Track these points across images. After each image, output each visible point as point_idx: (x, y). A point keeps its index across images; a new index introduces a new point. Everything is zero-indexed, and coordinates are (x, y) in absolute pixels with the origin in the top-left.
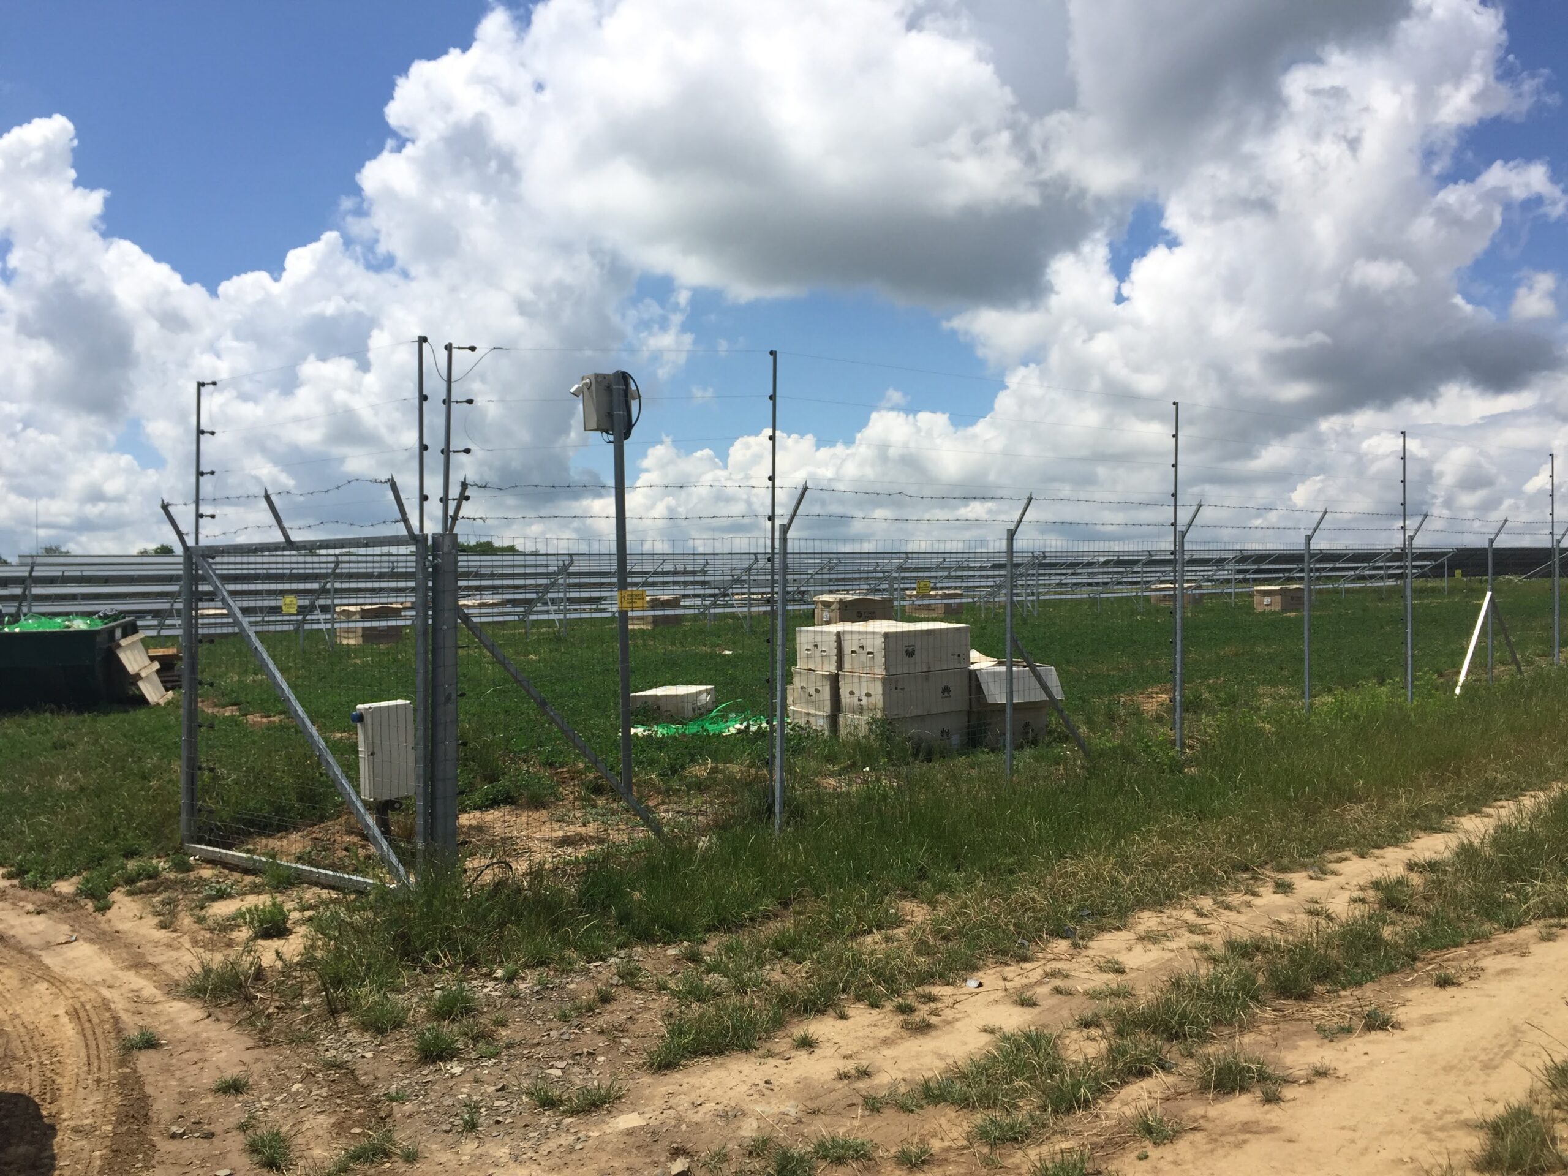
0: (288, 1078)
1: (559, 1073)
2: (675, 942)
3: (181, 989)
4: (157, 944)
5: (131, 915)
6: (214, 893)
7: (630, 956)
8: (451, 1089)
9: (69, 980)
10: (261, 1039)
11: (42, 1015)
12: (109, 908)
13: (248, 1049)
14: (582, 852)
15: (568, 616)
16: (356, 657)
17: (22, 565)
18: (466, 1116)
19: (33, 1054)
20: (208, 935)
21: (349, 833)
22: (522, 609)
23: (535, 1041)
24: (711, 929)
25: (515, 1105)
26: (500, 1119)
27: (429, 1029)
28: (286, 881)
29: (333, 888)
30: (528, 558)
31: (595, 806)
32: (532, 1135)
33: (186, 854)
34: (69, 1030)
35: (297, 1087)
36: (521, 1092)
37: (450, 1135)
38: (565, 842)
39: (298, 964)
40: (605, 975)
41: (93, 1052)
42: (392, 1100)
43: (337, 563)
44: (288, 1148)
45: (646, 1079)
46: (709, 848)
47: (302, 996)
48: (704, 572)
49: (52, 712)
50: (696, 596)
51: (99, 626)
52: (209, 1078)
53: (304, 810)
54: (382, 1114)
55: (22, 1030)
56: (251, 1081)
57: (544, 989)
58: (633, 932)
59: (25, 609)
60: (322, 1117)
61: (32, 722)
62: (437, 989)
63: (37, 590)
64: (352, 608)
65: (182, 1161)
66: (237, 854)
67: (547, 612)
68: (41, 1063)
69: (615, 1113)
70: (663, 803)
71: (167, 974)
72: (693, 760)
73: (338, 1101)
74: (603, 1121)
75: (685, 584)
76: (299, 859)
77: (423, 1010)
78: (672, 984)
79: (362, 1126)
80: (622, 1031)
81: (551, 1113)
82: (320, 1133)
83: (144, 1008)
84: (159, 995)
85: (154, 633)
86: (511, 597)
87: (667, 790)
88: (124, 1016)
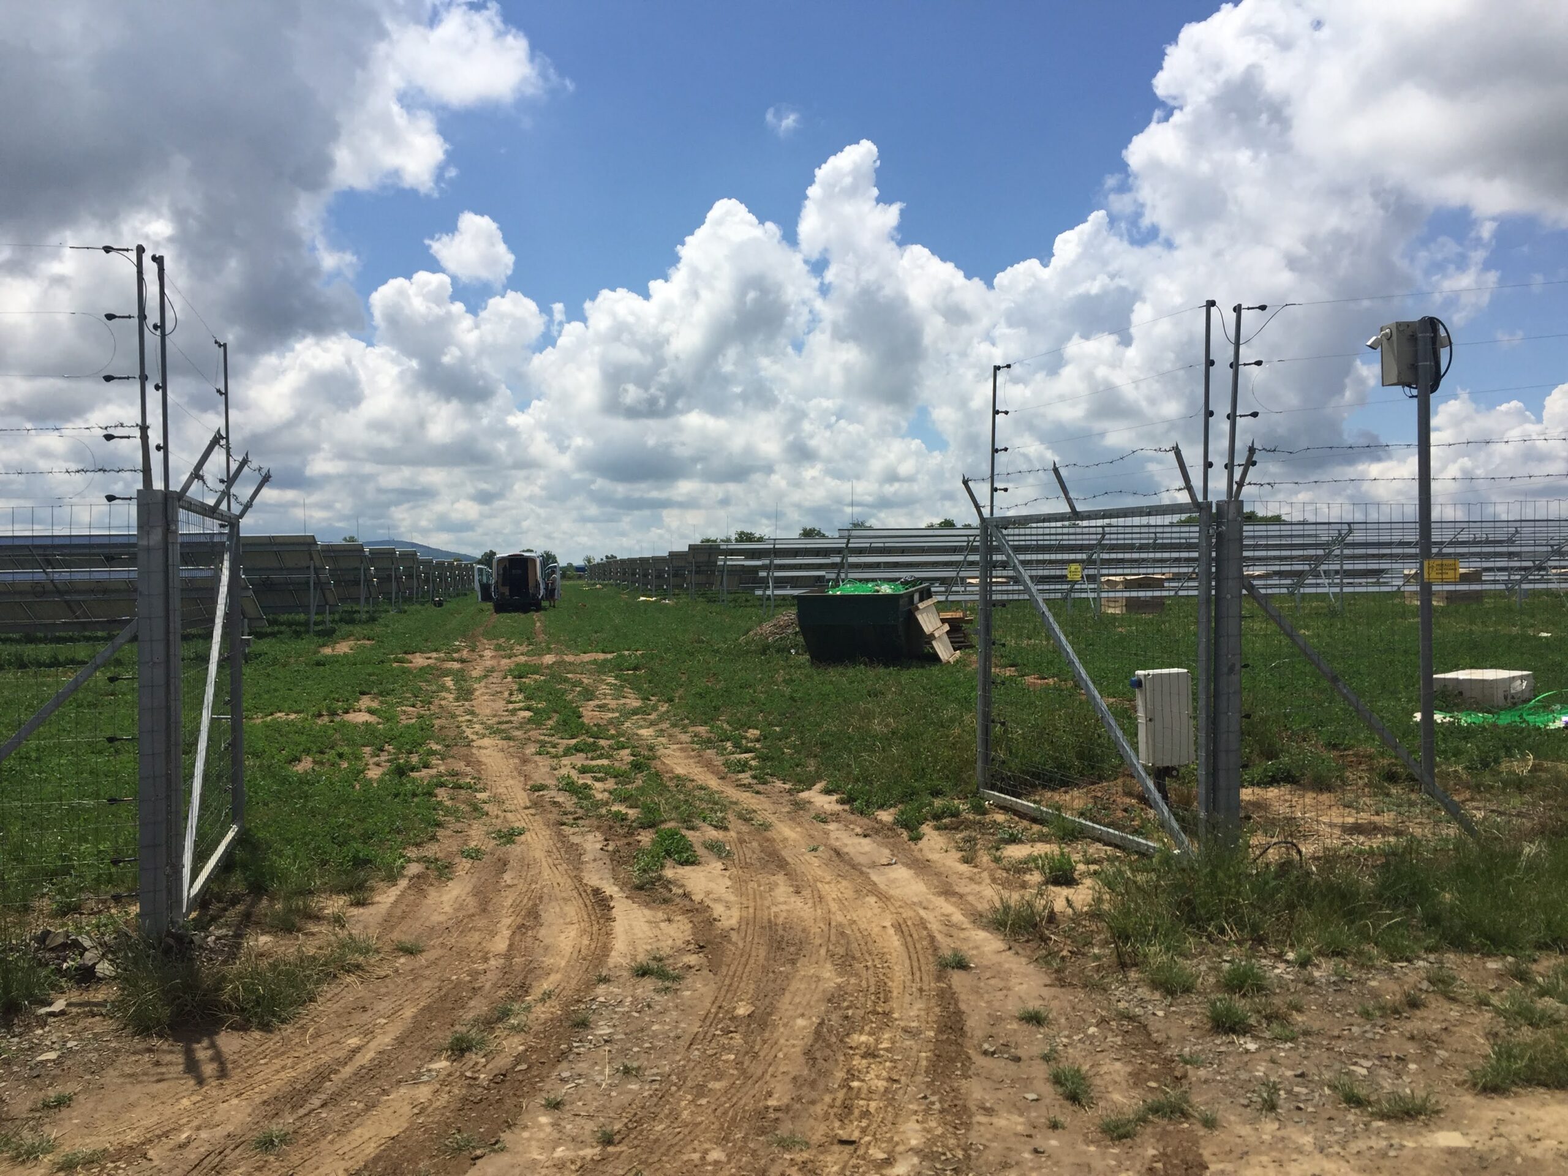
0: (1084, 1021)
1: (1364, 1072)
2: (1496, 955)
3: (984, 920)
4: (961, 875)
5: (938, 847)
6: (1007, 836)
7: (1441, 962)
8: (1246, 1063)
9: (892, 897)
10: (1057, 979)
11: (873, 925)
12: (920, 839)
13: (1046, 986)
14: (1377, 841)
15: (1345, 590)
16: (1121, 626)
17: (841, 537)
18: (1265, 1095)
19: (867, 957)
20: (1005, 875)
21: (1129, 794)
22: (1289, 582)
23: (1336, 1033)
24: (1541, 946)
25: (1317, 1095)
26: (1302, 1105)
27: (1220, 1000)
28: (1070, 834)
29: (1117, 846)
30: (1294, 527)
31: (1388, 795)
32: (1338, 1129)
33: (982, 799)
34: (894, 942)
35: (1092, 1030)
36: (1322, 1084)
37: (1249, 1110)
38: (1357, 829)
39: (1086, 913)
40: (1412, 978)
41: (915, 964)
42: (1186, 1062)
43: (1104, 534)
44: (1089, 1087)
45: (1468, 1099)
46: (1537, 855)
47: (1093, 945)
48: (1510, 541)
49: (865, 665)
50: (1501, 569)
51: (902, 591)
52: (1012, 1007)
53: (1083, 769)
54: (1178, 1074)
55: (859, 935)
56: (1050, 1016)
57: (1341, 982)
58: (1443, 937)
59: (843, 576)
60: (1118, 1065)
61: (851, 672)
62: (1226, 961)
63: (852, 560)
64: (1117, 579)
65: (994, 1077)
66: (1026, 803)
67: (1317, 585)
68: (875, 966)
69: (1433, 1127)
70: (1472, 799)
71: (972, 905)
72: (1509, 754)
73: (1133, 1052)
74: (1420, 1134)
75: (1487, 556)
76: (1081, 814)
77: (1212, 980)
78: (1495, 1000)
79: (1157, 1081)
80: (1436, 1041)
81: (1358, 1111)
82: (1118, 1079)
83: (954, 932)
84: (966, 923)
85: (942, 598)
86: (1277, 568)
87: (1478, 786)
88: (939, 937)
